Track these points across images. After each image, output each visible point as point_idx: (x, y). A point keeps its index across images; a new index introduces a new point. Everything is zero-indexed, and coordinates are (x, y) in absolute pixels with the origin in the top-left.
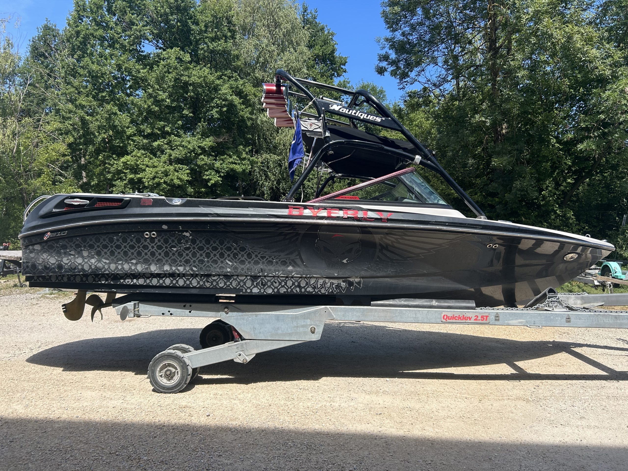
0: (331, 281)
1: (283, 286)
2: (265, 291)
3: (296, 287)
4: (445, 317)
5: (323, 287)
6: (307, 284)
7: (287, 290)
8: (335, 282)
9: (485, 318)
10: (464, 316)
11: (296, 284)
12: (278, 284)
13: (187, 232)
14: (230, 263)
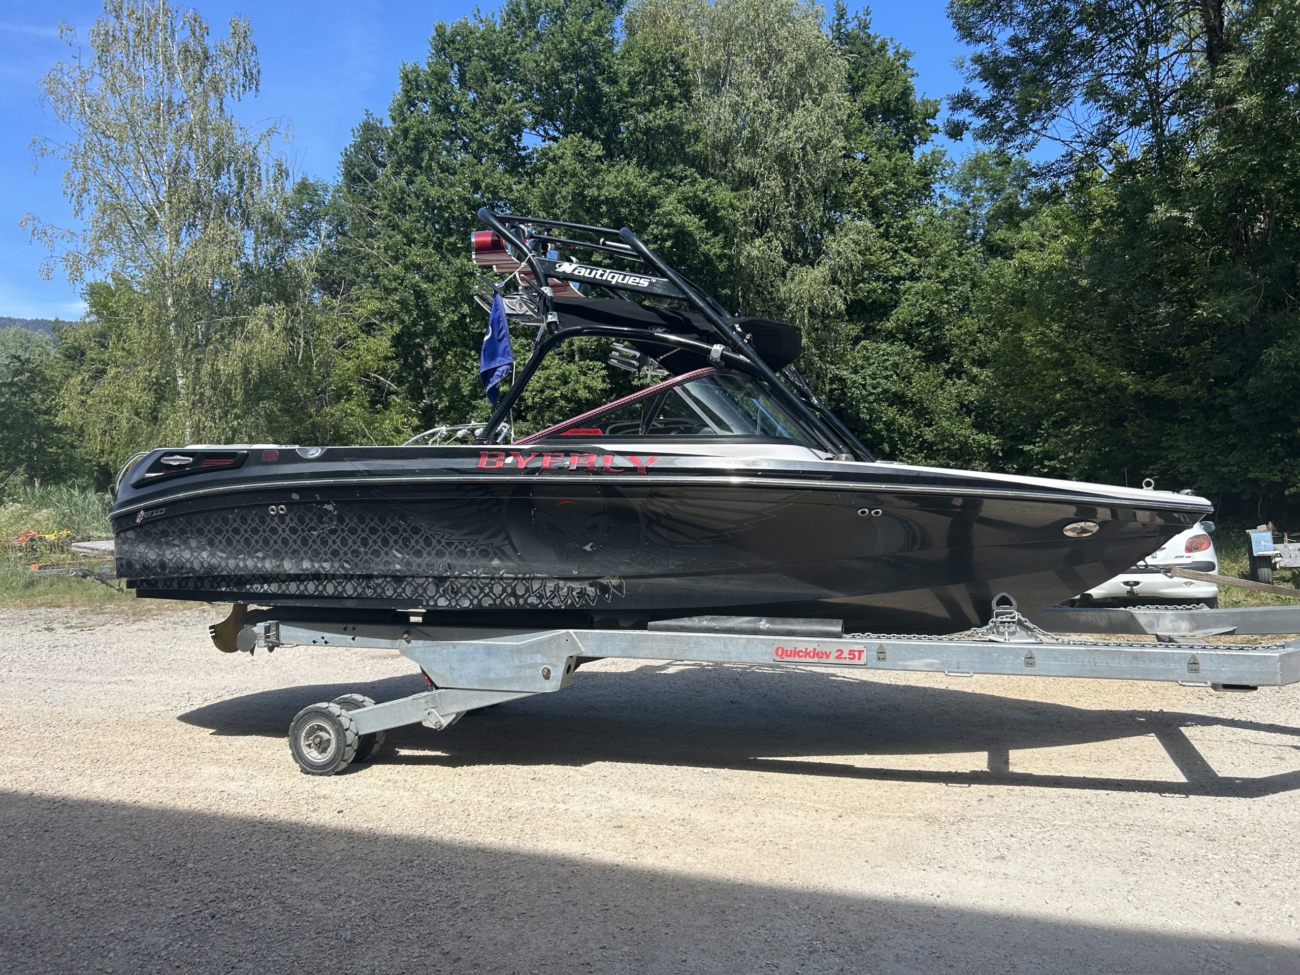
0: (569, 584)
1: (487, 595)
2: (457, 604)
3: (509, 595)
4: (780, 653)
5: (555, 596)
6: (527, 590)
7: (494, 600)
8: (576, 585)
9: (857, 654)
10: (815, 649)
11: (509, 590)
12: (478, 591)
13: (329, 503)
14: (400, 556)
